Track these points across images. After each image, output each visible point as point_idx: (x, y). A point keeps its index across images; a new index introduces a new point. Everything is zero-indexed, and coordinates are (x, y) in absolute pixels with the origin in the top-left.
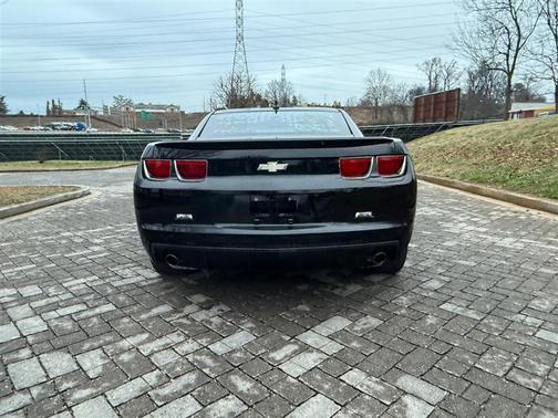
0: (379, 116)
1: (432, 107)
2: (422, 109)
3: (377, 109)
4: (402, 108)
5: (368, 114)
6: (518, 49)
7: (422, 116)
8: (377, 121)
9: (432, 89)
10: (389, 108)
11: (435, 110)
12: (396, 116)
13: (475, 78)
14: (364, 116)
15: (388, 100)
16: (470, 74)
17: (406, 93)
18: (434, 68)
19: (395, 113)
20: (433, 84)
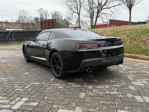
0: (25, 27)
2: (44, 25)
5: (20, 26)
6: (80, 7)
7: (44, 27)
9: (42, 19)
10: (28, 24)
11: (48, 25)
12: (31, 27)
13: (54, 16)
16: (52, 14)
17: (33, 19)
18: (41, 11)
19: (30, 26)
20: (41, 17)
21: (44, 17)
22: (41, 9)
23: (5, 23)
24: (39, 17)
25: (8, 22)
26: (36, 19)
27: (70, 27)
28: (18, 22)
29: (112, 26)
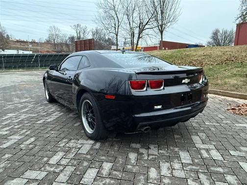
0: (57, 48)
1: (83, 45)
2: (79, 46)
3: (55, 45)
4: (67, 45)
5: (51, 47)
6: (118, 26)
7: (79, 49)
8: (56, 50)
9: (79, 38)
10: (61, 44)
11: (84, 47)
13: (94, 34)
14: (49, 48)
15: (59, 41)
16: (92, 32)
17: (67, 38)
18: (78, 28)
19: (64, 47)
20: (78, 35)
21: (82, 36)
22: (78, 25)
23: (31, 43)
24: (75, 35)
25: (35, 42)
26: (72, 38)
27: (112, 48)
28: (48, 42)
29: (163, 48)
